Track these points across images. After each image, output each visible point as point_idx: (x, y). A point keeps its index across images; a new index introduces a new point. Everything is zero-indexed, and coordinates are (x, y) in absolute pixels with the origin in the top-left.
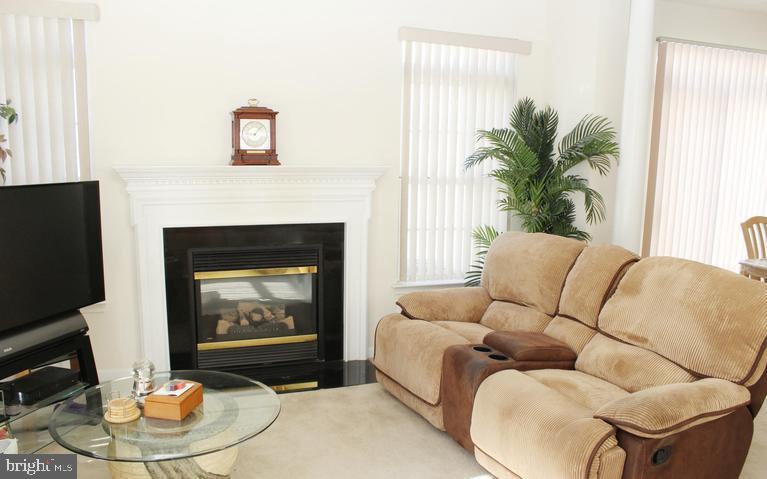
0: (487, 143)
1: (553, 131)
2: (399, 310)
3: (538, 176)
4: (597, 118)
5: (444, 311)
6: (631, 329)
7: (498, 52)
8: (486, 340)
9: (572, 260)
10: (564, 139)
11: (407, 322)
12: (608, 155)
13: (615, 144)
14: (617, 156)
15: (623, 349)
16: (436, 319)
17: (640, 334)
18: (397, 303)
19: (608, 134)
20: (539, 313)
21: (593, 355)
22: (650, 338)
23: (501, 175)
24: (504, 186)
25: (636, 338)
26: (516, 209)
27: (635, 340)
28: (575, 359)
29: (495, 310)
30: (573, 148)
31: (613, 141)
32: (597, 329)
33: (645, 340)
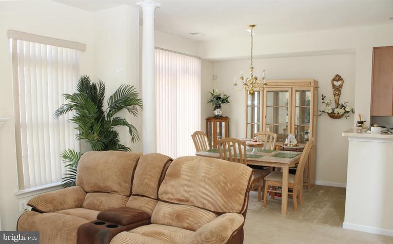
0: (69, 102)
1: (103, 94)
2: (30, 208)
3: (97, 119)
4: (128, 86)
5: (61, 204)
6: (178, 196)
7: (69, 49)
8: (99, 217)
9: (135, 164)
10: (111, 98)
11: (40, 215)
12: (136, 106)
13: (140, 100)
14: (141, 105)
15: (177, 207)
16: (58, 210)
17: (184, 198)
18: (28, 205)
19: (135, 95)
20: (120, 196)
21: (161, 214)
22: (190, 200)
23: (76, 120)
24: (77, 125)
25: (182, 200)
26: (86, 138)
27: (181, 201)
28: (150, 218)
29: (90, 198)
30: (116, 102)
31: (138, 98)
32: (158, 199)
33: (187, 201)
